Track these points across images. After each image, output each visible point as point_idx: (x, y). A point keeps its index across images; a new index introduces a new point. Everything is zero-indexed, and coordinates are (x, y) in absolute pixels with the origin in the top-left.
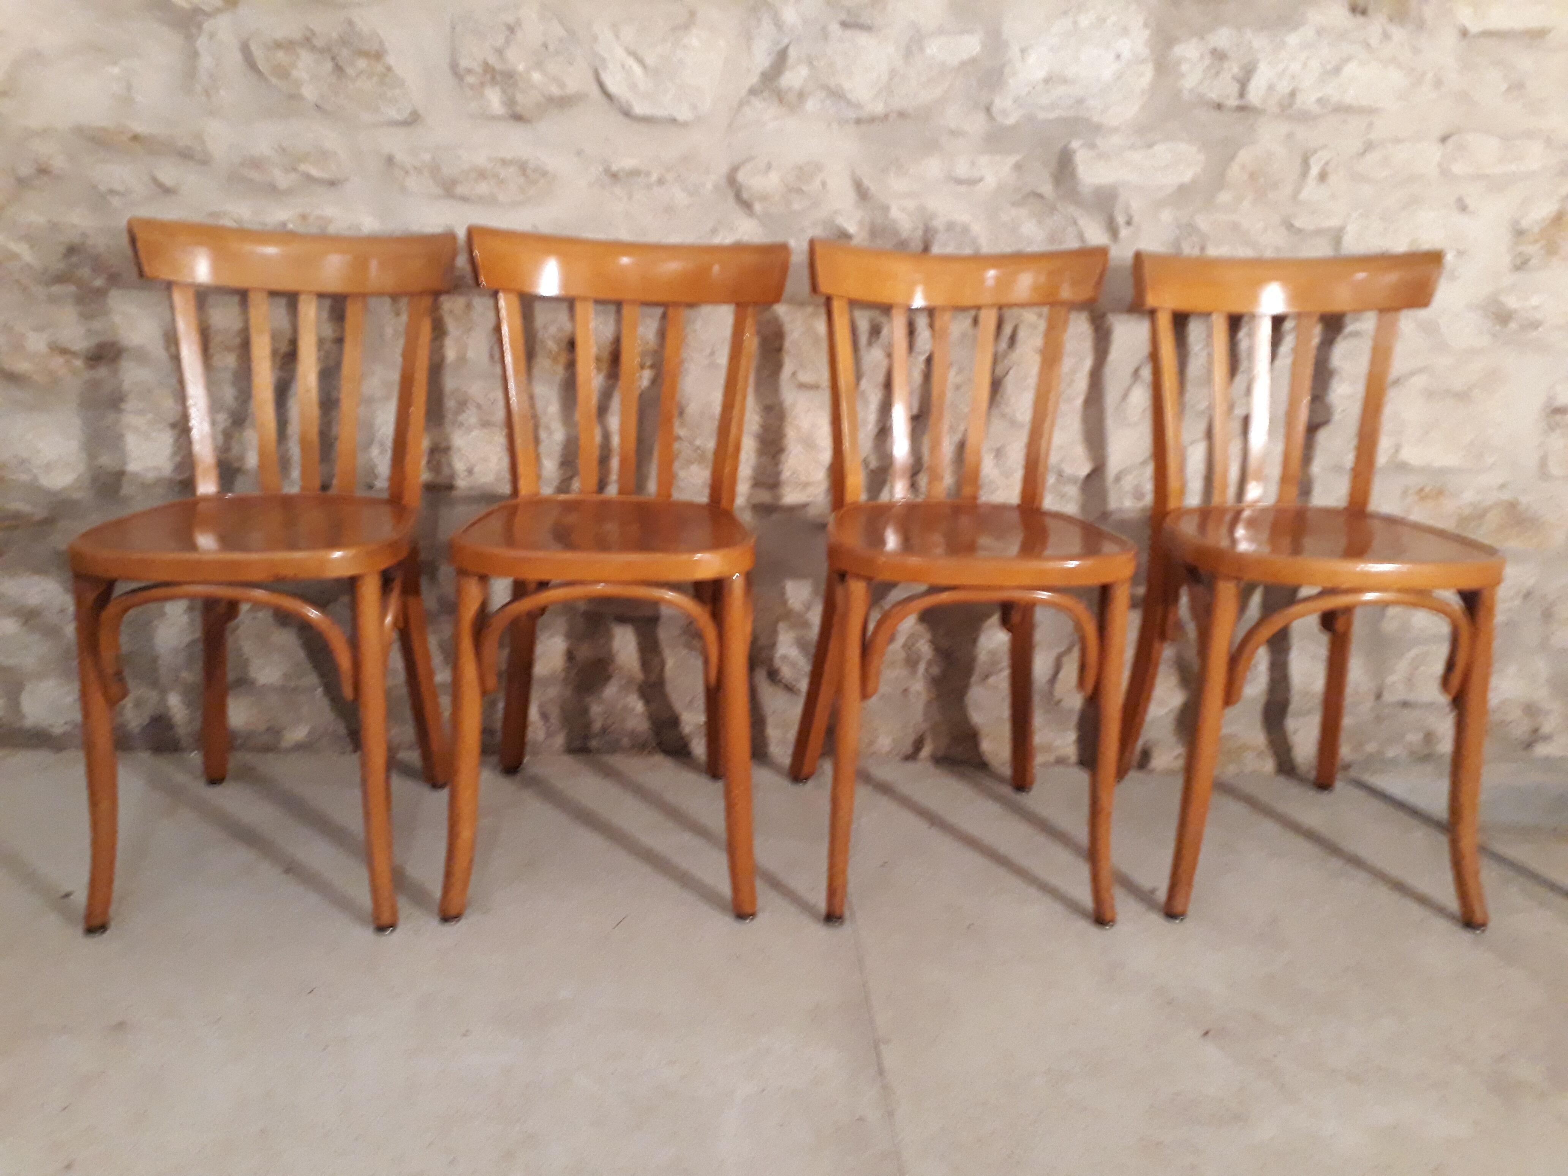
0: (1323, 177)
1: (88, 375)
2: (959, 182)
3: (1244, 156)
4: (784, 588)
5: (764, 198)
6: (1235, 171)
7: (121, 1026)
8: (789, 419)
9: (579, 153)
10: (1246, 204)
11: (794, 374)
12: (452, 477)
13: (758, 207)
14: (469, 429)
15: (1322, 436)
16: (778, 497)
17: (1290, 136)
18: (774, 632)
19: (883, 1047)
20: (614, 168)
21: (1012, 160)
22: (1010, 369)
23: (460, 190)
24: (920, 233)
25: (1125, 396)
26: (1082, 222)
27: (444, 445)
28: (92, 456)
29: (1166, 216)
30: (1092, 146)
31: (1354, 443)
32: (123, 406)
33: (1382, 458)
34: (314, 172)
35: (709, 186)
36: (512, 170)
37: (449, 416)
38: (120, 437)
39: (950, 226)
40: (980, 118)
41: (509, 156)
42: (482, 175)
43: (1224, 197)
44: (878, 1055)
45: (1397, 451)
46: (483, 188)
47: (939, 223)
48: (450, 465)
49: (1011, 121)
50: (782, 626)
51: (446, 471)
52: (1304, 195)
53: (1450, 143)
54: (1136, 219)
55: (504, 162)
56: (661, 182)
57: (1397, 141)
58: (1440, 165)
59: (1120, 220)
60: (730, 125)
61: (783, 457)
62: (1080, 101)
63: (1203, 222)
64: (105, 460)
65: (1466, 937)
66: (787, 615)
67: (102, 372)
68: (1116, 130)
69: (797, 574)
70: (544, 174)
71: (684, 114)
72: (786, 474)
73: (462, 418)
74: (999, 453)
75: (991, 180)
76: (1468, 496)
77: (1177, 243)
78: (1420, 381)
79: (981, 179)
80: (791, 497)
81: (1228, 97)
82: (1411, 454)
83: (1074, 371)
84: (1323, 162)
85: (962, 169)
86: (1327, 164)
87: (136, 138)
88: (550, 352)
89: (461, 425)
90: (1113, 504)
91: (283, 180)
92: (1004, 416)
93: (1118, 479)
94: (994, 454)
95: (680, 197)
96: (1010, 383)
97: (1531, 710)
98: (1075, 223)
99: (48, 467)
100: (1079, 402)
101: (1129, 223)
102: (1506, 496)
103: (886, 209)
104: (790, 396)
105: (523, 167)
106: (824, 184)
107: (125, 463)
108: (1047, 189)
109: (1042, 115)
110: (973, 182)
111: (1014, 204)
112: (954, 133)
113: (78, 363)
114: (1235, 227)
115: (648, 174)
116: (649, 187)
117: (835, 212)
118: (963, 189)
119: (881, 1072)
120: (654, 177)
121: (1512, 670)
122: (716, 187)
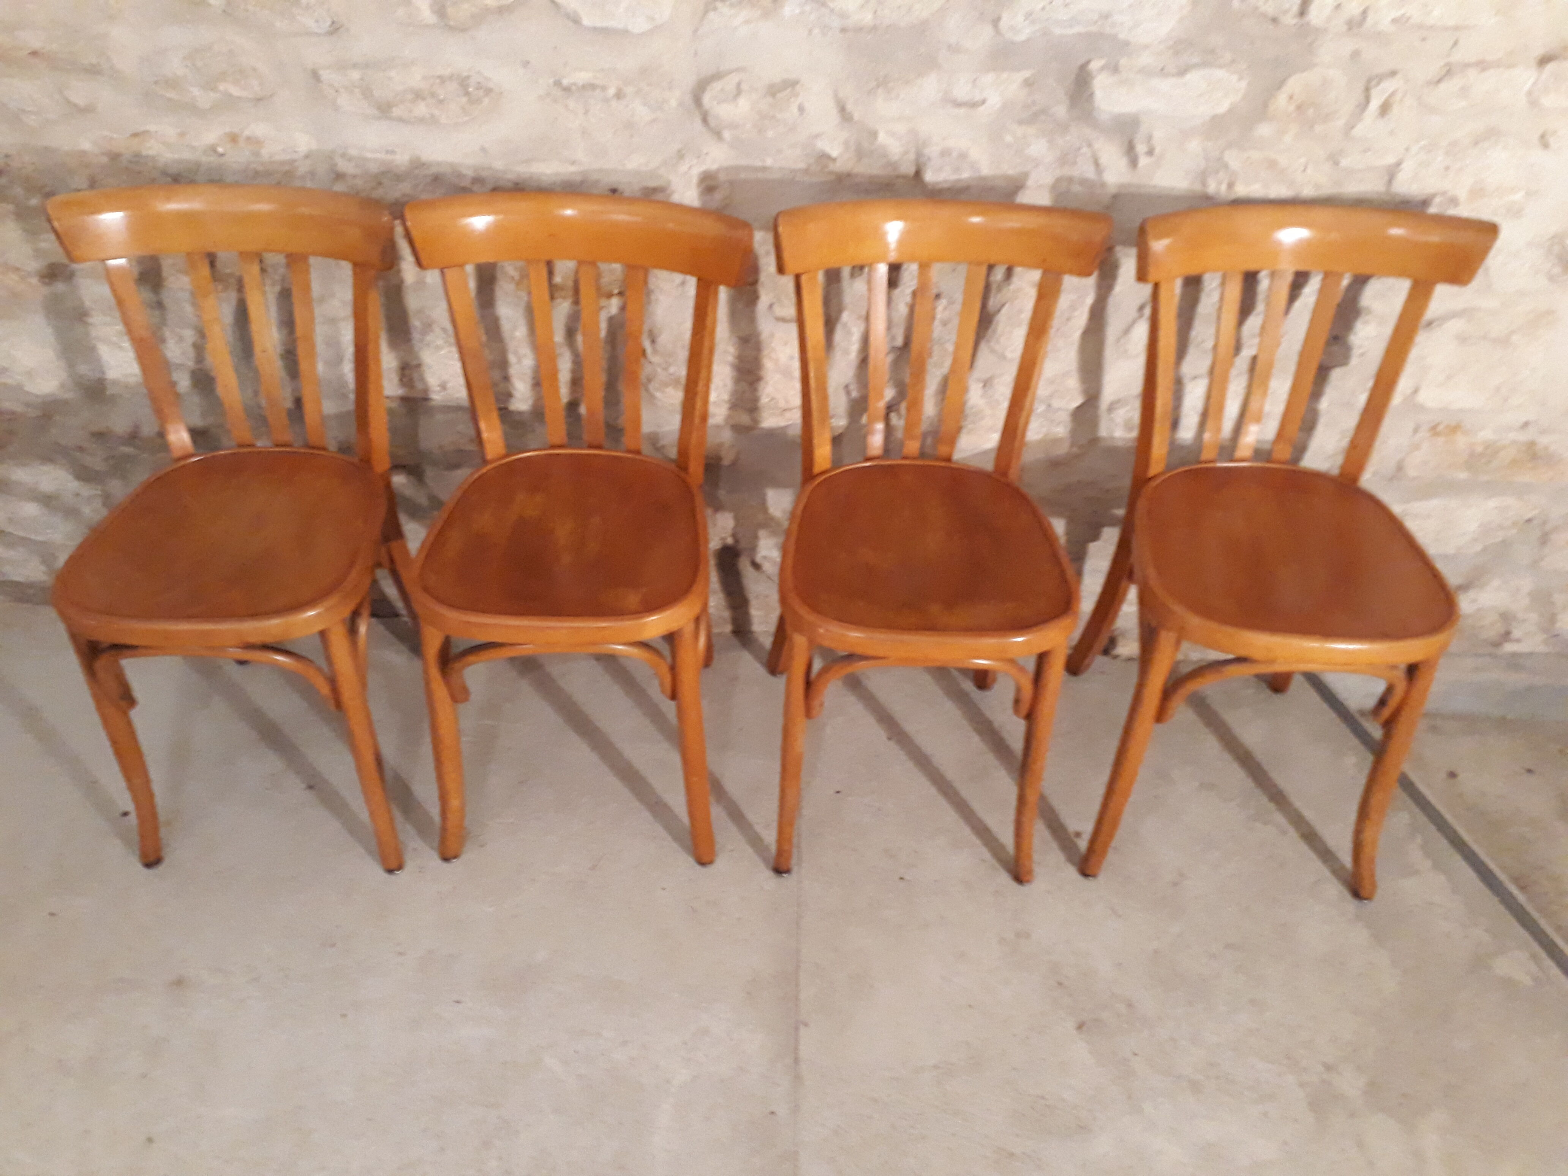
0: (1385, 109)
1: (45, 290)
2: (959, 105)
3: (1295, 84)
4: (765, 495)
5: (734, 126)
6: (1281, 100)
7: (179, 983)
8: (765, 352)
9: (526, 64)
10: (1288, 139)
11: (771, 306)
12: (426, 390)
13: (727, 134)
14: (438, 348)
15: (1336, 375)
16: (756, 421)
17: (1355, 55)
18: (756, 538)
19: (803, 1031)
20: (565, 82)
21: (1021, 76)
22: (1003, 305)
23: (396, 112)
24: (912, 156)
25: (1127, 331)
26: (1097, 146)
27: (415, 363)
28: (71, 365)
29: (1194, 145)
30: (1115, 69)
31: (1370, 384)
32: (90, 320)
33: (1397, 399)
34: (235, 91)
35: (673, 103)
36: (453, 87)
37: (416, 336)
38: (93, 349)
39: (945, 153)
40: (987, 31)
41: (447, 72)
42: (418, 95)
43: (1264, 130)
44: (797, 1040)
45: (1416, 391)
46: (421, 109)
47: (932, 151)
48: (422, 379)
49: (1021, 37)
50: (762, 533)
51: (419, 386)
52: (1359, 130)
53: (1550, 67)
54: (1157, 151)
55: (442, 79)
56: (619, 95)
57: (1482, 65)
58: (1529, 93)
59: (1141, 148)
60: (695, 31)
61: (762, 384)
62: (1106, 16)
63: (1233, 159)
64: (83, 369)
65: (1351, 905)
66: (768, 523)
67: (60, 287)
68: (1146, 47)
69: (777, 484)
70: (489, 91)
71: (639, 25)
72: (764, 400)
73: (428, 338)
74: (987, 383)
75: (994, 100)
76: (1486, 434)
77: (1203, 176)
78: (1455, 326)
79: (983, 102)
80: (769, 421)
81: (1286, 12)
82: (1429, 397)
83: (1073, 308)
84: (1387, 94)
85: (962, 90)
86: (1392, 94)
87: (34, 53)
88: (513, 278)
89: (428, 345)
90: (1103, 431)
91: (203, 98)
92: (993, 351)
93: (1111, 408)
94: (981, 385)
95: (641, 112)
96: (1002, 320)
97: (1506, 617)
98: (1090, 145)
99: (29, 374)
100: (1076, 335)
101: (1150, 152)
102: (1523, 437)
103: (874, 134)
104: (765, 325)
105: (463, 82)
106: (801, 109)
107: (103, 373)
108: (1061, 111)
109: (1058, 31)
110: (974, 105)
111: (1021, 122)
112: (954, 49)
113: (34, 281)
114: (1272, 164)
115: (604, 88)
116: (606, 100)
117: (817, 136)
118: (962, 111)
119: (796, 1061)
120: (612, 91)
121: (1496, 583)
122: (681, 104)
